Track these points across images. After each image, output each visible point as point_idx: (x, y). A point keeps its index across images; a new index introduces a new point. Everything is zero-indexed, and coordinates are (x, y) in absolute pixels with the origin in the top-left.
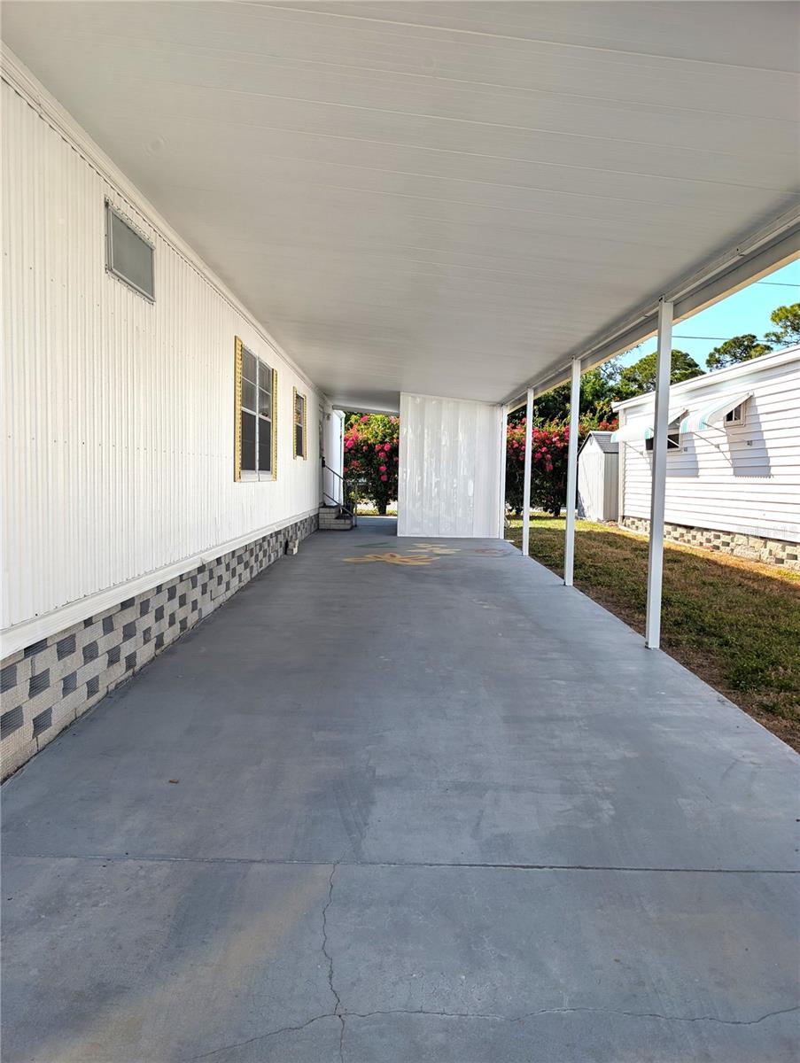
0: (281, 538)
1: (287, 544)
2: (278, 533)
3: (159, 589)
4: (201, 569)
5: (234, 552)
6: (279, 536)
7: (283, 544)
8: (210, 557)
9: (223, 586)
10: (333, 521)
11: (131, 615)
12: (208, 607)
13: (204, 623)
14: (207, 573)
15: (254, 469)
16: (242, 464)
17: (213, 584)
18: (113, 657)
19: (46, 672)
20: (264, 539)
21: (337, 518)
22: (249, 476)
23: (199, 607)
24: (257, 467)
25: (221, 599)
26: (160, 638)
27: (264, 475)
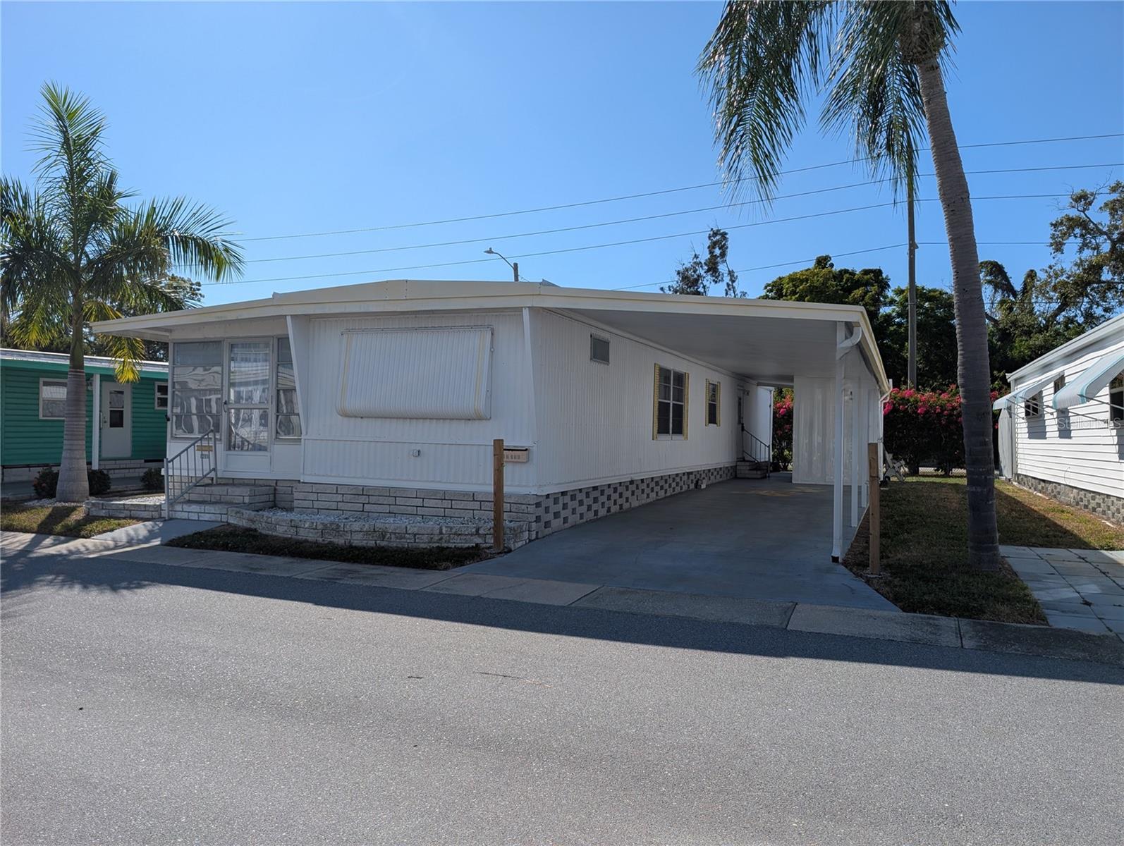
0: (692, 477)
1: (697, 482)
2: (689, 474)
3: (609, 486)
4: (632, 482)
5: (652, 478)
6: (690, 476)
7: (694, 482)
8: (637, 477)
9: (645, 495)
10: (747, 472)
11: (596, 494)
12: (635, 504)
13: (631, 510)
14: (635, 486)
15: (668, 433)
16: (658, 430)
17: (638, 492)
18: (589, 508)
19: (567, 503)
20: (677, 475)
21: (750, 470)
22: (663, 437)
23: (630, 501)
24: (671, 432)
25: (643, 502)
26: (609, 508)
27: (676, 437)
